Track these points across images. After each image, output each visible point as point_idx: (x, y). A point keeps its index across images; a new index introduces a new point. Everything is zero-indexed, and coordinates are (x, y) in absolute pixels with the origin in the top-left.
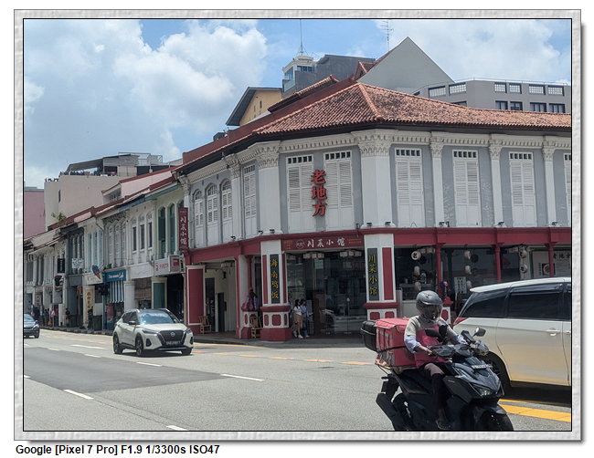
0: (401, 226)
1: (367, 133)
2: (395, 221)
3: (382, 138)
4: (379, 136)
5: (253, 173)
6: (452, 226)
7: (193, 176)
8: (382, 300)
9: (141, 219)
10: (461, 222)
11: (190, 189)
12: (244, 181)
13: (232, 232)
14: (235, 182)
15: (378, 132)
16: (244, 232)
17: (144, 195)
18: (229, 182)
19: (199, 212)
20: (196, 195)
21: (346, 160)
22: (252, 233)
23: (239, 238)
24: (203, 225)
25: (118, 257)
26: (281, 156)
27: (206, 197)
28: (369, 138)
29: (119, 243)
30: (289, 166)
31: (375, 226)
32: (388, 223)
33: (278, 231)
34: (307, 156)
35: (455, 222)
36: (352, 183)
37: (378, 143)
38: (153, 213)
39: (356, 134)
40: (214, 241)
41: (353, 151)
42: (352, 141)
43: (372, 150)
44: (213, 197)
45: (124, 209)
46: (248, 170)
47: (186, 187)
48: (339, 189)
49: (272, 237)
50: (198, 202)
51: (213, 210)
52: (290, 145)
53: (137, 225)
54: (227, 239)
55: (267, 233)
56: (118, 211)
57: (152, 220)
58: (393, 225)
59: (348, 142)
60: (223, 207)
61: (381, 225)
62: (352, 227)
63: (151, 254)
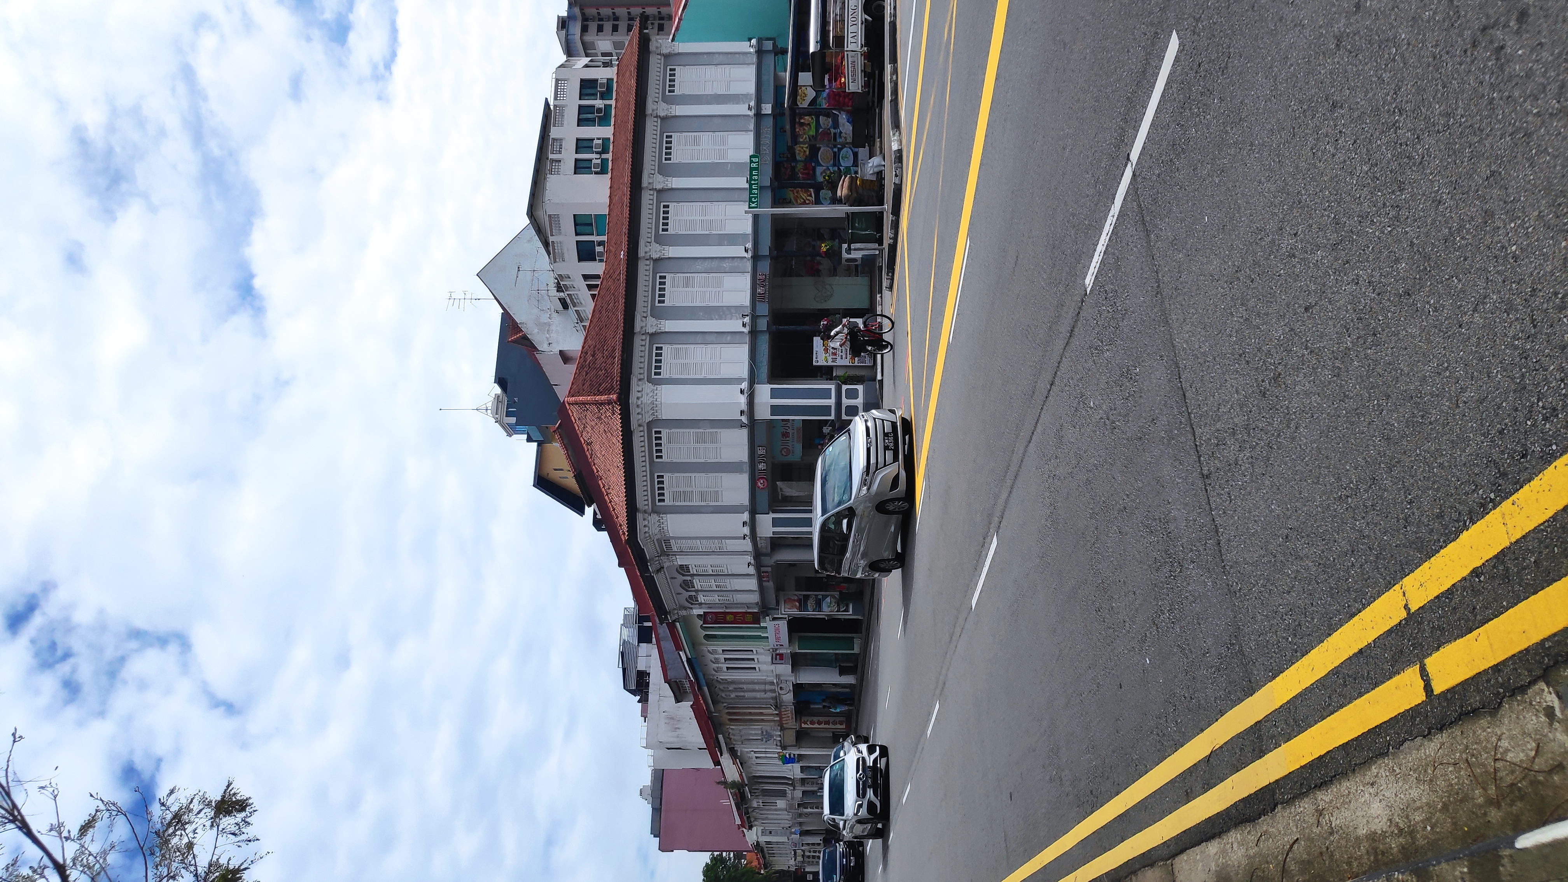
0: (745, 374)
1: (634, 411)
2: (739, 381)
3: (639, 395)
4: (638, 398)
5: (672, 542)
6: (748, 311)
7: (668, 604)
8: (831, 402)
9: (717, 661)
10: (745, 299)
11: (685, 608)
12: (682, 552)
13: (743, 564)
14: (681, 561)
15: (633, 400)
16: (744, 553)
17: (688, 660)
18: (681, 566)
19: (715, 598)
20: (693, 600)
21: (664, 435)
22: (747, 545)
23: (749, 559)
24: (730, 595)
25: (762, 687)
26: (656, 511)
27: (697, 591)
28: (640, 410)
29: (745, 686)
30: (668, 502)
31: (744, 407)
32: (742, 392)
33: (746, 516)
34: (656, 480)
35: (742, 307)
36: (692, 430)
37: (646, 399)
38: (710, 648)
39: (634, 425)
40: (752, 584)
41: (655, 426)
42: (642, 429)
43: (654, 406)
44: (698, 583)
45: (703, 682)
46: (669, 547)
47: (683, 613)
48: (698, 445)
49: (752, 524)
50: (701, 598)
51: (713, 584)
52: (642, 500)
53: (724, 666)
54: (752, 570)
55: (746, 530)
56: (706, 689)
57: (720, 649)
58: (744, 385)
59: (642, 434)
60: (711, 573)
61: (743, 400)
62: (744, 433)
63: (762, 651)
